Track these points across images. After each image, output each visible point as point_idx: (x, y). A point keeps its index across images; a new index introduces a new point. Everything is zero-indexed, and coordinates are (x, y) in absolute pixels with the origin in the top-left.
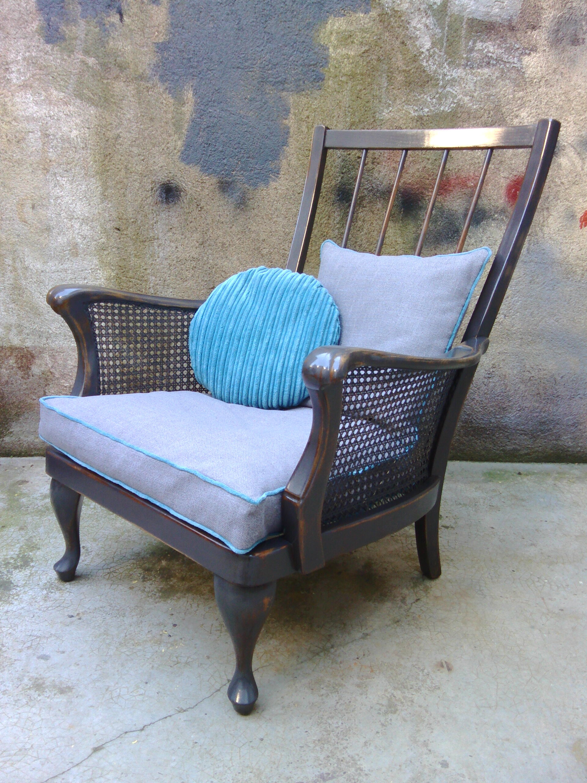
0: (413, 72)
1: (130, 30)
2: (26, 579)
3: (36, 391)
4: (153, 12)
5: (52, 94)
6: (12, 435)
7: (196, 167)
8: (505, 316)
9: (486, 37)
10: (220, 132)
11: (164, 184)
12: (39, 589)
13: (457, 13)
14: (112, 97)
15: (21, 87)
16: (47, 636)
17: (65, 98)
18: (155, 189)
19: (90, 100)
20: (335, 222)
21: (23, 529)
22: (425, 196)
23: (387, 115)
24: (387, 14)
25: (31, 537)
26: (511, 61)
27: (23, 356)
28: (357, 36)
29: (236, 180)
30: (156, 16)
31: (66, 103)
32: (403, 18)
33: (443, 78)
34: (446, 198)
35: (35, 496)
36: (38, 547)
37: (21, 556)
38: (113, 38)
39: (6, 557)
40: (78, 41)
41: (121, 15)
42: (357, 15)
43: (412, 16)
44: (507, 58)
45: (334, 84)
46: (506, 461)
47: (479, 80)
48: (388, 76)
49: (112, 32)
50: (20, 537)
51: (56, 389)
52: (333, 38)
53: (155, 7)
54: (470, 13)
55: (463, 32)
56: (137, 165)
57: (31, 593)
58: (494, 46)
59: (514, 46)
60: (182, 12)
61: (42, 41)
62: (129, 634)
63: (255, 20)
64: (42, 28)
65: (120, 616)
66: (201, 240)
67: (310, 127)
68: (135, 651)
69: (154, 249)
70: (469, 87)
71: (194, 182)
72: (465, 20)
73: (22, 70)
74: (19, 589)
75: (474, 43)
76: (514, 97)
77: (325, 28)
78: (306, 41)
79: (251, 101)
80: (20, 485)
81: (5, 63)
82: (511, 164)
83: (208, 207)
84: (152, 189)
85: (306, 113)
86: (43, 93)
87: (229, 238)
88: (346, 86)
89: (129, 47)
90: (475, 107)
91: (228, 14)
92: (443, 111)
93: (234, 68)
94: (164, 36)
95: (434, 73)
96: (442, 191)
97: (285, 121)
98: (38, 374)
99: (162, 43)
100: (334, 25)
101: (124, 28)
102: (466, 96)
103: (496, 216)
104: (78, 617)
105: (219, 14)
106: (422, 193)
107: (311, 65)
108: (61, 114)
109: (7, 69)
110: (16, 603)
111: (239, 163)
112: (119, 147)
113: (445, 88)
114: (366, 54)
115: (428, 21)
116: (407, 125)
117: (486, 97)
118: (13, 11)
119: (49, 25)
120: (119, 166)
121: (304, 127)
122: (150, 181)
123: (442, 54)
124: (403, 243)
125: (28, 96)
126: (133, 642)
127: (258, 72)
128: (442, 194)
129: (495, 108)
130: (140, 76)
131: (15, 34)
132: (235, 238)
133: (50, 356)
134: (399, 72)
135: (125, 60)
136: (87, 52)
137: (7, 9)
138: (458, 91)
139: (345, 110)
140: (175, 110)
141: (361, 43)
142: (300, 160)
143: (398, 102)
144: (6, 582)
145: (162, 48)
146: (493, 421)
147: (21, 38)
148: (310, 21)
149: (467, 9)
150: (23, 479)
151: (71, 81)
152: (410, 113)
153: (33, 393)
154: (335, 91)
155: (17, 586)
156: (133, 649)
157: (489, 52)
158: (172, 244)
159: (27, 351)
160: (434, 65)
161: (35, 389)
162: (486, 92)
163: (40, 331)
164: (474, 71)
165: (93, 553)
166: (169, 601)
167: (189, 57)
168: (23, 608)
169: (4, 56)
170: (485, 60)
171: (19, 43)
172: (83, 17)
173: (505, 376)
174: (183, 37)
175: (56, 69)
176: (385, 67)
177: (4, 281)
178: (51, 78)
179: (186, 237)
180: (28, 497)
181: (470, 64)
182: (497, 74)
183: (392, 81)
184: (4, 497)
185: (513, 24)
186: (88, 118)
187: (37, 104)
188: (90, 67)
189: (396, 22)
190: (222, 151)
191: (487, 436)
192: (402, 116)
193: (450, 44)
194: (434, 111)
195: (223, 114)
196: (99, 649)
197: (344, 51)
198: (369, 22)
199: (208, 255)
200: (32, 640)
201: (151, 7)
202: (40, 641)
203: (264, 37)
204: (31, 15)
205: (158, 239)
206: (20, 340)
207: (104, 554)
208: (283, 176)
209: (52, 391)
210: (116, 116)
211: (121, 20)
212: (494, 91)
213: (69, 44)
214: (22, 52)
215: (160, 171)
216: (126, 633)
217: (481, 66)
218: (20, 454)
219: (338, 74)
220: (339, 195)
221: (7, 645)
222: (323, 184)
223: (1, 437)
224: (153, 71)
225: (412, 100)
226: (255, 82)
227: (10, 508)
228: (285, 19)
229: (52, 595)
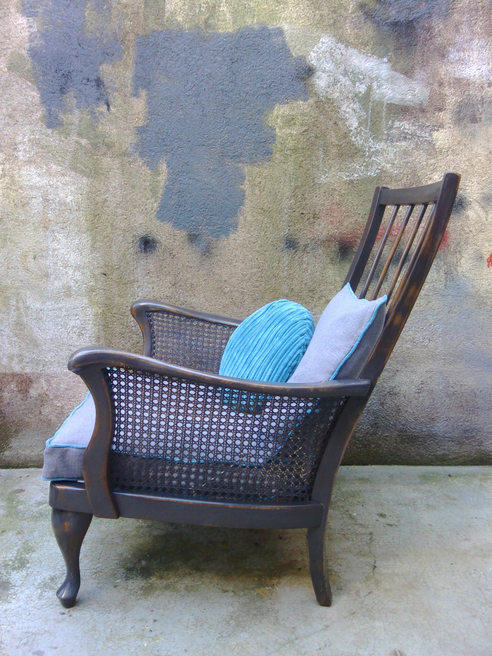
0: (344, 146)
1: (116, 117)
2: (23, 579)
3: (33, 411)
4: (134, 103)
5: (51, 167)
6: (11, 449)
7: (169, 224)
8: (430, 340)
9: (403, 117)
10: (189, 195)
11: (143, 238)
12: (34, 589)
13: (378, 100)
14: (100, 170)
15: (27, 163)
16: (41, 633)
17: (62, 171)
18: (135, 241)
19: (82, 172)
20: (284, 265)
21: (20, 533)
23: (324, 180)
24: (322, 101)
25: (27, 541)
26: (424, 135)
27: (22, 381)
28: (298, 119)
29: (202, 234)
30: (136, 106)
31: (63, 175)
32: (335, 104)
33: (369, 150)
35: (31, 503)
36: (33, 549)
37: (18, 558)
38: (102, 123)
39: (5, 559)
40: (73, 126)
41: (108, 106)
42: (298, 103)
43: (342, 102)
44: (420, 134)
45: (280, 156)
46: (437, 465)
47: (398, 151)
48: (324, 150)
49: (101, 119)
50: (18, 540)
51: (50, 409)
52: (279, 121)
53: (136, 100)
54: (388, 99)
55: (384, 114)
56: (121, 222)
57: (27, 592)
58: (409, 124)
59: (425, 124)
60: (158, 103)
61: (44, 126)
62: (115, 630)
63: (216, 108)
64: (44, 116)
65: (106, 613)
66: (173, 282)
67: (262, 190)
68: (120, 646)
69: (134, 290)
70: (390, 157)
71: (168, 235)
72: (385, 105)
73: (27, 149)
74: (16, 588)
75: (393, 122)
76: (427, 164)
77: (272, 113)
78: (257, 123)
79: (213, 171)
80: (17, 493)
81: (14, 144)
83: (179, 255)
84: (133, 242)
85: (259, 180)
86: (44, 167)
87: (196, 280)
88: (290, 158)
89: (115, 131)
90: (395, 172)
91: (194, 104)
92: (370, 176)
93: (199, 146)
94: (143, 122)
95: (362, 146)
97: (241, 186)
98: (35, 396)
99: (141, 127)
100: (279, 111)
101: (110, 115)
102: (388, 164)
104: (69, 614)
105: (187, 103)
106: (355, 241)
107: (262, 142)
108: (59, 183)
109: (16, 149)
110: (14, 601)
111: (205, 220)
112: (106, 209)
113: (371, 158)
114: (306, 133)
115: (355, 106)
116: (340, 187)
117: (404, 164)
118: (22, 104)
119: (50, 113)
120: (106, 224)
121: (257, 191)
122: (131, 235)
123: (367, 131)
125: (32, 170)
126: (118, 637)
127: (218, 148)
129: (412, 172)
130: (124, 153)
131: (23, 122)
132: (201, 280)
133: (46, 381)
134: (333, 146)
135: (111, 140)
136: (80, 135)
137: (16, 102)
138: (381, 160)
139: (290, 177)
140: (152, 179)
141: (302, 124)
142: (254, 217)
143: (333, 169)
144: (5, 582)
145: (141, 131)
146: (424, 430)
147: (27, 124)
148: (260, 108)
149: (386, 96)
150: (20, 488)
151: (68, 157)
152: (343, 178)
153: (32, 413)
154: (282, 162)
155: (15, 586)
156: (118, 643)
157: (405, 129)
158: (149, 286)
159: (26, 376)
160: (361, 140)
161: (32, 409)
162: (404, 160)
163: (37, 360)
164: (393, 144)
166: (149, 599)
167: (163, 137)
168: (20, 606)
169: (14, 138)
170: (402, 135)
171: (25, 129)
172: (78, 108)
173: (432, 391)
174: (158, 122)
175: (55, 148)
176: (322, 142)
177: (9, 318)
178: (51, 155)
179: (161, 279)
180: (25, 504)
181: (390, 139)
182: (412, 146)
183: (327, 153)
184: (4, 505)
185: (424, 107)
186: (81, 187)
187: (40, 175)
188: (83, 146)
189: (329, 108)
190: (190, 211)
191: (420, 443)
192: (336, 180)
193: (374, 123)
194: (362, 176)
195: (191, 181)
196: (88, 644)
197: (288, 131)
198: (308, 108)
199: (179, 294)
200: (28, 637)
201: (132, 99)
202: (35, 637)
203: (223, 121)
204: (35, 107)
205: (137, 281)
206: (21, 368)
207: (91, 556)
208: (240, 229)
209: (46, 410)
210: (104, 184)
211: (108, 109)
212: (411, 159)
213: (66, 129)
214: (28, 135)
215: (140, 227)
216: (112, 629)
217: (400, 140)
218: (17, 466)
219: (283, 149)
220: (287, 244)
221: (5, 642)
222: (274, 235)
223: (2, 452)
224: (134, 149)
225: (344, 168)
226: (216, 156)
227: (9, 515)
228: (240, 107)
229: (46, 593)
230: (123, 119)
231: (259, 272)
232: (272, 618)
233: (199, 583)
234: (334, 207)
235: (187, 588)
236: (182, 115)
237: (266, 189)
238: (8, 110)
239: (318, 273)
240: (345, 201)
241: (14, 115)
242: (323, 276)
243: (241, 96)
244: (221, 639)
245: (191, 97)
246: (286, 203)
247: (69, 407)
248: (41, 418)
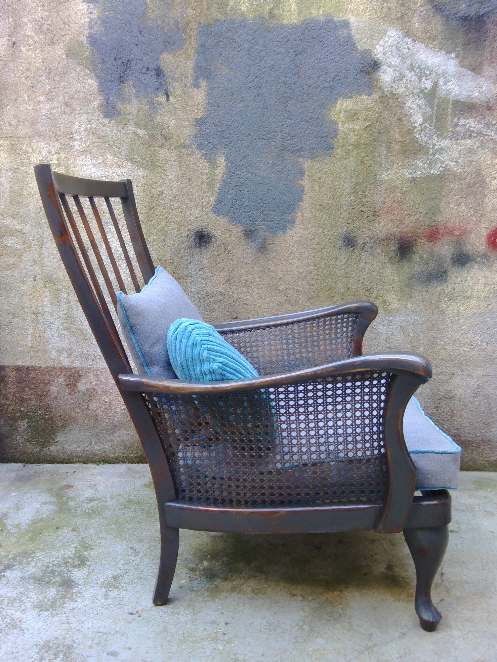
0: (408, 143)
1: (175, 108)
2: (85, 577)
3: (80, 406)
4: (194, 94)
5: (107, 158)
6: (57, 444)
7: (225, 218)
8: (487, 344)
9: (468, 115)
10: (246, 190)
11: (198, 232)
12: (98, 588)
13: (444, 96)
14: (157, 162)
15: (82, 153)
16: (112, 633)
17: (118, 162)
18: (190, 236)
19: (138, 164)
20: (341, 263)
21: (75, 530)
22: (418, 242)
23: (386, 177)
24: (386, 96)
25: (83, 538)
26: (489, 134)
27: (71, 375)
28: (361, 114)
29: (259, 229)
30: (196, 97)
31: (119, 166)
32: (399, 100)
33: (433, 148)
34: (435, 245)
35: (81, 499)
36: (91, 547)
37: (77, 555)
38: (160, 114)
39: (64, 557)
40: (131, 116)
41: (168, 96)
42: (362, 97)
43: (407, 98)
44: (486, 132)
45: (342, 152)
46: (490, 471)
47: (463, 149)
48: (387, 146)
49: (160, 109)
50: (74, 537)
51: (98, 404)
52: (341, 115)
53: (196, 90)
54: (455, 96)
55: (449, 111)
56: (176, 216)
57: (91, 590)
58: (475, 122)
59: (492, 122)
60: (218, 94)
61: (101, 115)
62: (187, 632)
63: (278, 101)
64: (102, 105)
65: (175, 614)
66: (227, 278)
67: (321, 186)
68: (195, 648)
69: (187, 285)
70: (455, 155)
71: (223, 230)
72: (451, 102)
73: (83, 139)
74: (80, 587)
75: (459, 119)
76: (492, 162)
77: (335, 107)
78: (320, 117)
79: (272, 165)
80: (66, 489)
81: (70, 133)
82: (491, 217)
83: (235, 251)
84: (188, 236)
85: (319, 175)
86: (100, 157)
87: (251, 276)
88: (352, 154)
89: (173, 122)
90: (459, 170)
91: (256, 96)
92: (433, 174)
93: (259, 139)
94: (203, 113)
95: (426, 143)
96: (432, 239)
97: (300, 181)
98: (83, 391)
99: (201, 119)
100: (342, 105)
101: (169, 106)
102: (452, 161)
103: (478, 259)
104: (137, 615)
105: (248, 95)
106: (415, 240)
107: (323, 137)
108: (114, 175)
109: (71, 138)
110: (79, 600)
111: (262, 215)
112: (162, 202)
113: (434, 155)
114: (369, 128)
115: (420, 102)
116: (402, 185)
117: (469, 163)
118: (79, 92)
119: (107, 103)
120: (161, 217)
121: (316, 186)
122: (186, 229)
123: (432, 128)
124: (400, 281)
125: (88, 160)
126: (191, 639)
127: (279, 142)
128: (432, 241)
129: (476, 171)
130: (181, 145)
131: (79, 111)
132: (256, 276)
133: (94, 375)
134: (397, 142)
135: (169, 132)
136: (138, 125)
137: (74, 90)
138: (446, 158)
139: (351, 173)
140: (210, 172)
141: (365, 119)
142: (312, 213)
143: (395, 166)
144: (68, 580)
145: (199, 122)
146: (478, 435)
147: (84, 113)
148: (323, 101)
149: (452, 92)
150: (68, 484)
151: (124, 148)
152: (405, 175)
153: (78, 407)
154: (343, 157)
155: (79, 584)
156: (193, 646)
157: (471, 127)
158: (203, 281)
159: (75, 371)
160: (425, 137)
161: (80, 404)
162: (469, 159)
163: (87, 354)
164: (458, 142)
165: (141, 554)
166: (217, 601)
167: (223, 130)
168: (86, 606)
169: (70, 127)
170: (467, 133)
171: (82, 118)
172: (136, 97)
173: (488, 395)
174: (218, 114)
175: (112, 138)
176: (385, 139)
177: (59, 311)
178: (107, 145)
179: (214, 275)
180: (75, 500)
181: (455, 137)
182: (478, 144)
183: (390, 150)
184: (54, 500)
185: (491, 105)
186: (137, 178)
187: (95, 166)
188: (140, 137)
189: (394, 103)
190: (247, 206)
191: (473, 448)
192: (399, 177)
193: (439, 120)
194: (425, 174)
195: (249, 175)
196: (162, 645)
197: (351, 126)
198: (371, 103)
199: (233, 290)
200: (100, 637)
201: (192, 90)
202: (107, 637)
203: (284, 115)
204: (93, 95)
205: (191, 276)
206: (69, 362)
207: (151, 555)
208: (298, 226)
209: (94, 405)
210: (161, 176)
211: (168, 99)
212: (475, 158)
213: (124, 119)
214: (85, 124)
215: (195, 221)
216: (183, 631)
217: (465, 138)
218: (63, 462)
219: (345, 144)
220: (345, 242)
221: (77, 641)
222: (332, 233)
223: (47, 446)
224: (192, 140)
225: (407, 165)
226: (276, 150)
227: (61, 511)
228: (302, 100)
229: (111, 593)
230: (182, 110)
231: (316, 269)
232: (346, 624)
233: (266, 586)
234: (395, 205)
235: (253, 591)
236: (243, 107)
237: (325, 185)
238: (64, 98)
239: (376, 273)
240: (407, 199)
241: (71, 103)
242: (380, 276)
243: (303, 89)
244: (296, 644)
245: (253, 88)
246: (346, 200)
247: (117, 403)
248: (89, 414)
